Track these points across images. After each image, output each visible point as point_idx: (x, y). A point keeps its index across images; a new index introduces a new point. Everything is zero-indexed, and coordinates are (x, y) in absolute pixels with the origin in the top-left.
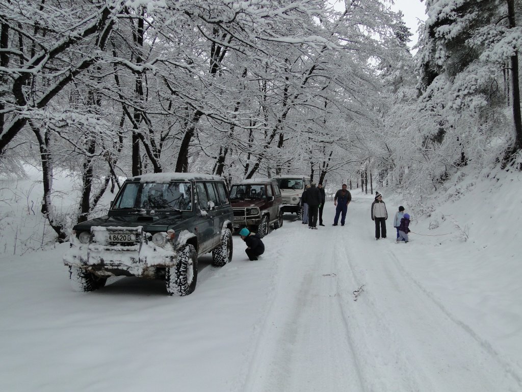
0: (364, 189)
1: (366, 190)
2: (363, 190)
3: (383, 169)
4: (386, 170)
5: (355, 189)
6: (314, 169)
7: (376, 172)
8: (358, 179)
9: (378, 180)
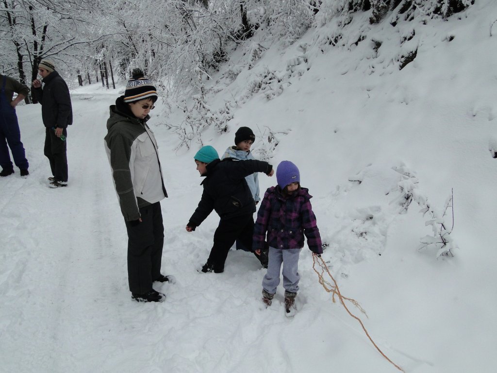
0: (105, 83)
1: (107, 84)
2: (103, 84)
3: (124, 57)
4: (128, 60)
5: (94, 83)
6: (22, 54)
7: (116, 63)
8: (96, 71)
9: (119, 71)
